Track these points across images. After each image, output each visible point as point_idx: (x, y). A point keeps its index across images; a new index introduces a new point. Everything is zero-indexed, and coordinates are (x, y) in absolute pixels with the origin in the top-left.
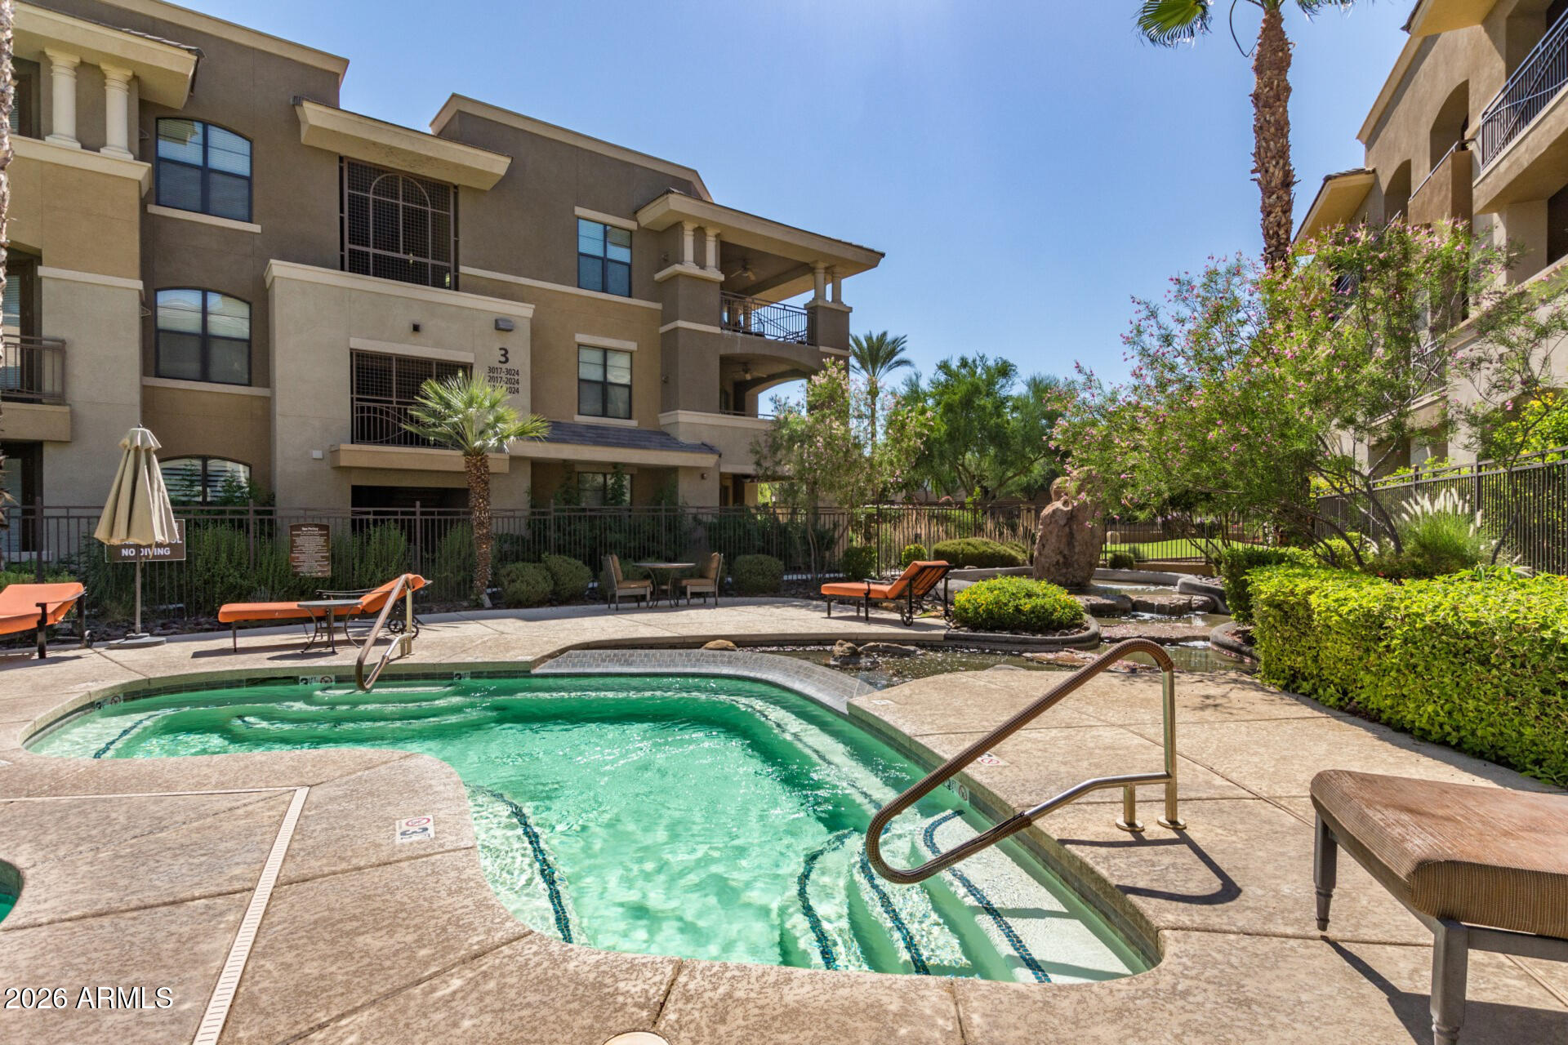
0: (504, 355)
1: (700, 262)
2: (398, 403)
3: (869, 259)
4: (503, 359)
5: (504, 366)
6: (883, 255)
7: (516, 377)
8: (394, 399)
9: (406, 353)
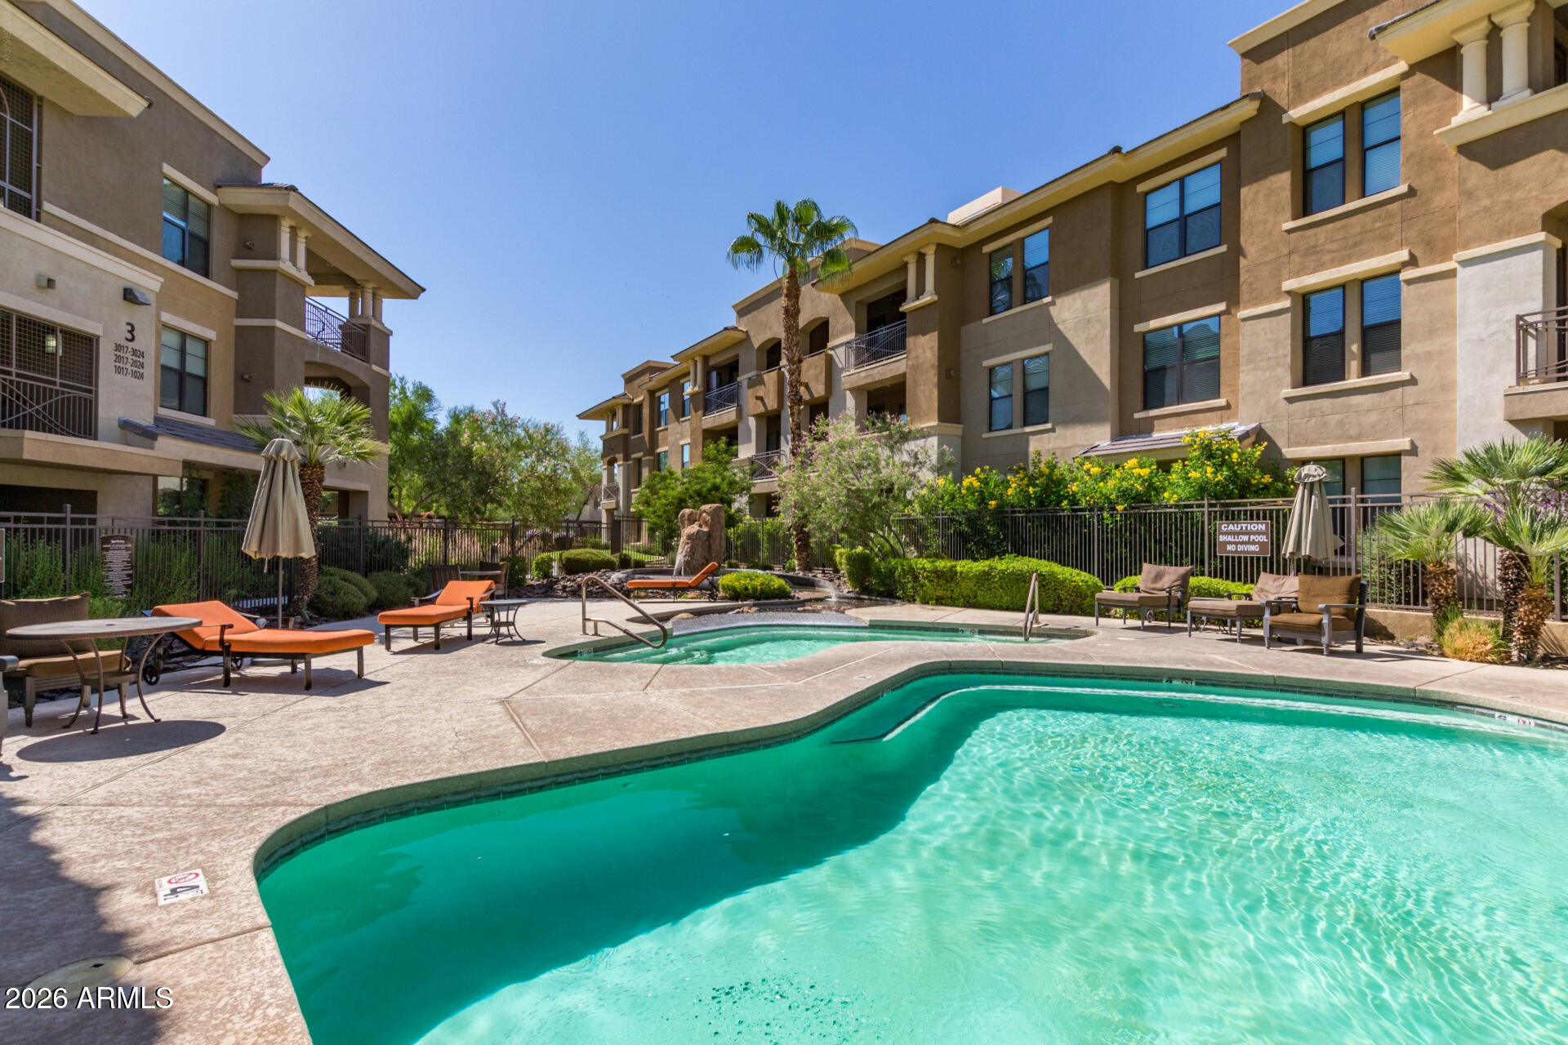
0: (131, 332)
1: (293, 258)
2: (18, 375)
3: (410, 290)
4: (129, 336)
5: (131, 345)
6: (424, 290)
7: (141, 360)
8: (14, 370)
9: (32, 312)
